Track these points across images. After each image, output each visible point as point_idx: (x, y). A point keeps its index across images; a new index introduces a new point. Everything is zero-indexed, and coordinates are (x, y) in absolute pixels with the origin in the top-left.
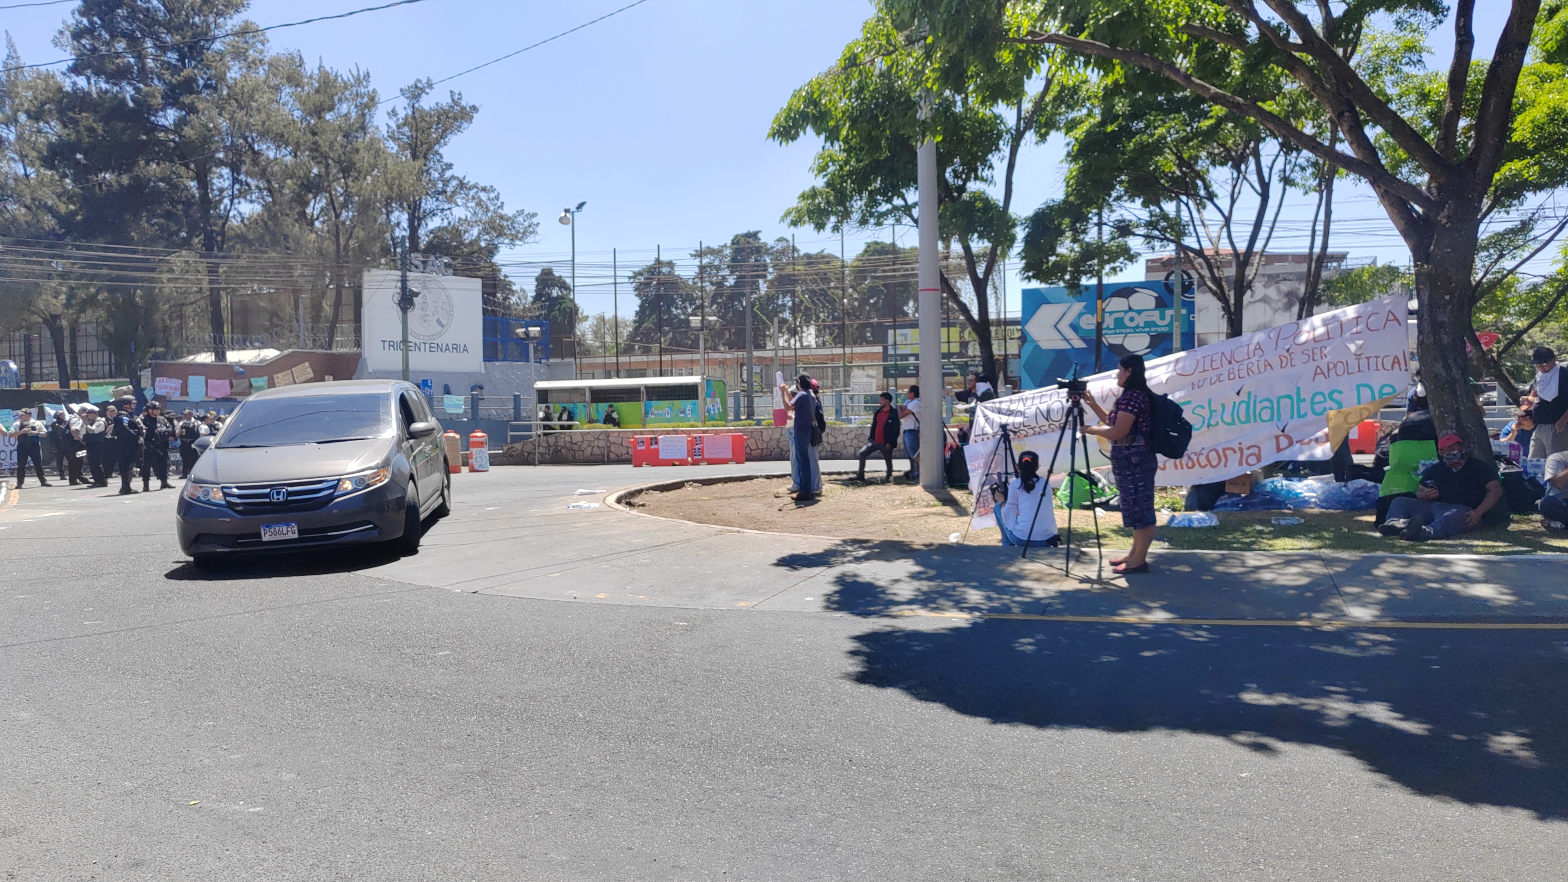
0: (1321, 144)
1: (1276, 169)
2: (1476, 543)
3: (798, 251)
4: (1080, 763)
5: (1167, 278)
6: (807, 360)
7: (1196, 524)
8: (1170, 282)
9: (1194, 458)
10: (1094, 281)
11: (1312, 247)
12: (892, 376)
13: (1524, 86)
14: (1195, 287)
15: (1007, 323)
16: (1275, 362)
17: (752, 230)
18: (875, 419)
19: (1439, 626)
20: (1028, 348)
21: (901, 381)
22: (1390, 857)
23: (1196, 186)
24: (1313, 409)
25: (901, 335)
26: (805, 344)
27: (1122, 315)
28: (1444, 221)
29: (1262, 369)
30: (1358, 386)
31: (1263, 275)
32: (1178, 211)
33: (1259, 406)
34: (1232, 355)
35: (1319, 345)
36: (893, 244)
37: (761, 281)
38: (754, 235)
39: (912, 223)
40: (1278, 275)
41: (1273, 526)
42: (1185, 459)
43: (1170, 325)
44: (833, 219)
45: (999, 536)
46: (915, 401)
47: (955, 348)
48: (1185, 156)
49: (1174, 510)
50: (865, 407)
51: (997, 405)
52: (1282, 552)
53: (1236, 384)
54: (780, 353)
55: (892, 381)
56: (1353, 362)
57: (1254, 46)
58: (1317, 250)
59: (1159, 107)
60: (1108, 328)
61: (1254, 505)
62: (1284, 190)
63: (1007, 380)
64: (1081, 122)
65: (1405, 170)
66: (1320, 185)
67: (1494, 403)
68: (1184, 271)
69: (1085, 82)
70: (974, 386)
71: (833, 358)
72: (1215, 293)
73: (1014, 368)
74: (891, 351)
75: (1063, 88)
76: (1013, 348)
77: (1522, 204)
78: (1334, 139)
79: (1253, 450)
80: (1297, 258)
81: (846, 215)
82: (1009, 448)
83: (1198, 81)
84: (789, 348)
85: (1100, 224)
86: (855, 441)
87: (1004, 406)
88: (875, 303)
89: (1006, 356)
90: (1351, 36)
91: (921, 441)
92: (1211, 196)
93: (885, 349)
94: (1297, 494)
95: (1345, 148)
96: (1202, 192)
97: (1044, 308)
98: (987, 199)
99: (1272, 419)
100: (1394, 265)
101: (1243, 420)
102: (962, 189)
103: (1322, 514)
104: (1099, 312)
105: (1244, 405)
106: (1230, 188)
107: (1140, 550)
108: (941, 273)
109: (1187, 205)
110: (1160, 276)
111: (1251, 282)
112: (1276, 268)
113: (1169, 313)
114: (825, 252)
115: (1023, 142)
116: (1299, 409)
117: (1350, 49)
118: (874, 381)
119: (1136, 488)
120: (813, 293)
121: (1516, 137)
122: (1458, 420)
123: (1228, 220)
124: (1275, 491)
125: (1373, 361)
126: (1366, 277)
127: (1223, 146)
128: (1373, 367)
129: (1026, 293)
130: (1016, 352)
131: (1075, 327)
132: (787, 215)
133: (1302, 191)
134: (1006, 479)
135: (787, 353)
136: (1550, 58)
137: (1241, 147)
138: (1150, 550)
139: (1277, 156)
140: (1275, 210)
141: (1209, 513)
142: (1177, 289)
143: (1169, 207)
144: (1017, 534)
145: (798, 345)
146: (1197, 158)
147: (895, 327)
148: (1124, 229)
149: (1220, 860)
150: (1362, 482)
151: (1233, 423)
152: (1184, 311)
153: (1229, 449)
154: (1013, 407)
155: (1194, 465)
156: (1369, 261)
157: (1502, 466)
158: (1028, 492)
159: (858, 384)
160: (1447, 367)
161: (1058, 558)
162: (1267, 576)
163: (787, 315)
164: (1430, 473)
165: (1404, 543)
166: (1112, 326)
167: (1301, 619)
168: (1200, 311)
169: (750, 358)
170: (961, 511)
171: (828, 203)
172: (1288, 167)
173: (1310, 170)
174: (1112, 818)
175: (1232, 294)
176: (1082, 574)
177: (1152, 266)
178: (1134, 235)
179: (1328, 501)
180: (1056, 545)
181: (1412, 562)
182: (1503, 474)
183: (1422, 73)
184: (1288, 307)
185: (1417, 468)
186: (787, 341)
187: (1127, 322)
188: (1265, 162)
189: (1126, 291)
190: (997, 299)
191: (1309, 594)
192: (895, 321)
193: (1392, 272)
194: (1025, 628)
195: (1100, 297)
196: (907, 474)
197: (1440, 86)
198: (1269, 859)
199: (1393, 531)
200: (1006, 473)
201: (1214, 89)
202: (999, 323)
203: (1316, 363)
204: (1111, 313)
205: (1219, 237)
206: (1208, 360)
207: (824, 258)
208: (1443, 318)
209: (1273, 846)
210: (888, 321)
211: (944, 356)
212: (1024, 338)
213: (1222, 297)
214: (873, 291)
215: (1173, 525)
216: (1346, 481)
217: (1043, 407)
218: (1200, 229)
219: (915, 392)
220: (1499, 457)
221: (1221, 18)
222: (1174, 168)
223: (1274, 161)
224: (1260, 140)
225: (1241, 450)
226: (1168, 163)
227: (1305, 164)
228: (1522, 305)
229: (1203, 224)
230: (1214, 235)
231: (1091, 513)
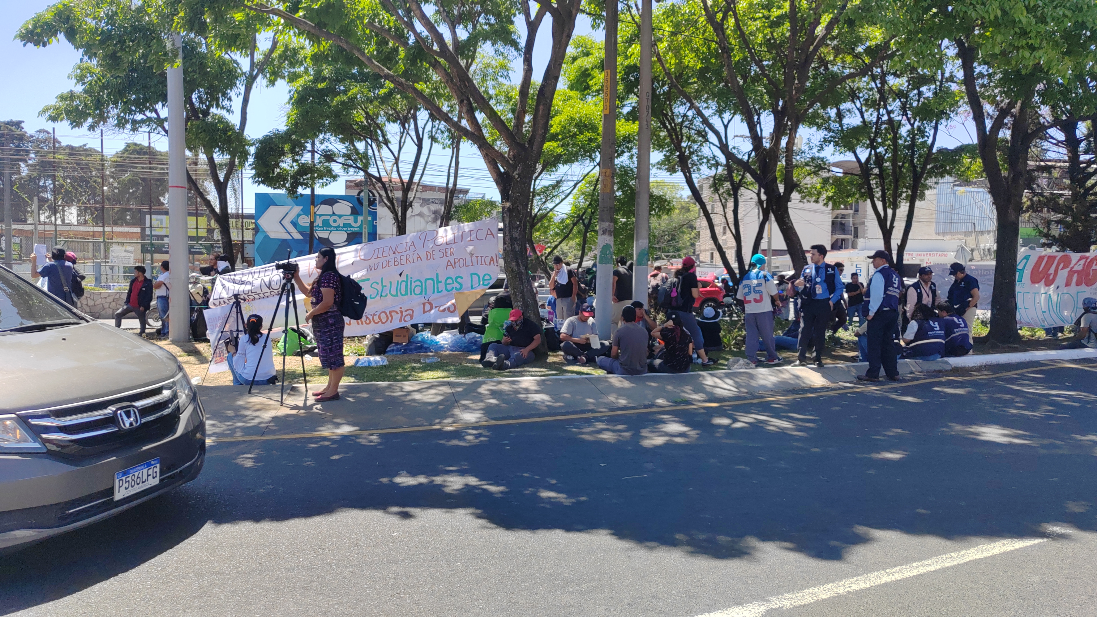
0: (452, 119)
1: (426, 130)
2: (531, 369)
3: (59, 143)
4: (284, 544)
5: (359, 194)
6: (67, 235)
7: (373, 365)
8: (361, 197)
9: (371, 318)
10: (308, 191)
11: (448, 184)
12: (148, 252)
13: (557, 101)
14: (377, 202)
15: (243, 217)
16: (423, 256)
17: (15, 119)
18: (131, 285)
19: (511, 422)
20: (259, 238)
21: (157, 256)
22: (477, 573)
23: (377, 134)
24: (446, 287)
25: (157, 220)
26: (66, 222)
27: (328, 217)
28: (517, 176)
29: (415, 260)
30: (472, 274)
31: (420, 199)
32: (366, 149)
33: (413, 285)
34: (396, 248)
35: (449, 246)
36: (149, 147)
37: (22, 165)
38: (18, 124)
39: (163, 133)
40: (429, 199)
41: (421, 363)
42: (364, 318)
43: (360, 227)
44: (90, 120)
45: (231, 378)
46: (166, 274)
47: (203, 233)
48: (371, 113)
49: (359, 355)
50: (124, 276)
51: (232, 277)
52: (427, 381)
53: (399, 269)
54: (40, 228)
55: (148, 256)
56: (469, 259)
57: (412, 47)
58: (451, 185)
59: (353, 77)
60: (318, 226)
61: (411, 350)
62: (432, 144)
63: (244, 260)
64: (300, 76)
65: (498, 143)
66: (452, 144)
67: (543, 287)
68: (370, 191)
69: (303, 48)
70: (216, 264)
71: (94, 234)
72: (389, 208)
73: (250, 251)
74: (148, 232)
75: (287, 48)
76: (248, 236)
77: (556, 170)
78: (460, 118)
79: (408, 312)
80: (440, 189)
81: (103, 118)
82: (239, 312)
83: (376, 63)
84: (51, 223)
85: (313, 152)
86: (114, 304)
87: (238, 278)
88: (133, 192)
89: (243, 241)
90: (470, 54)
91: (170, 305)
92: (386, 142)
93: (143, 230)
94: (436, 343)
95: (464, 123)
96: (381, 139)
97: (272, 208)
98: (227, 122)
99: (421, 293)
100: (493, 200)
101: (403, 293)
102: (206, 113)
103: (450, 355)
104: (312, 214)
105: (404, 284)
106: (398, 138)
107: (334, 383)
108: (188, 175)
109: (371, 146)
110: (354, 193)
111: (411, 202)
112: (428, 195)
113: (360, 218)
114: (88, 146)
115: (254, 85)
116: (438, 288)
117: (470, 61)
118: (132, 255)
119: (332, 341)
120: (73, 179)
121: (553, 131)
122: (523, 297)
123: (397, 160)
124: (423, 341)
125: (479, 259)
126: (477, 206)
127: (395, 109)
128: (479, 263)
129: (258, 196)
130: (251, 239)
131: (294, 224)
132: (44, 111)
133: (442, 147)
134: (238, 335)
135: (47, 227)
136: (572, 88)
137: (406, 112)
138: (340, 384)
139: (428, 121)
140: (426, 156)
141: (382, 356)
142: (366, 203)
143: (360, 146)
144: (244, 376)
145: (59, 222)
146: (378, 115)
147: (151, 214)
148: (329, 157)
149: (376, 596)
150: (473, 334)
151: (397, 295)
152: (370, 218)
153: (394, 311)
154: (244, 278)
155: (370, 322)
156: (481, 196)
157: (545, 323)
158: (254, 344)
159: (117, 257)
160: (518, 264)
161: (276, 393)
162: (417, 396)
163: (49, 196)
164: (510, 329)
165: (495, 371)
166: (321, 225)
167: (434, 425)
168: (380, 218)
169: (9, 230)
170: (202, 359)
171: (86, 105)
172: (434, 130)
173: (446, 134)
174: (304, 581)
175: (400, 209)
176: (292, 404)
177: (350, 185)
178: (335, 161)
179: (456, 346)
180: (274, 383)
181: (500, 382)
182: (545, 329)
183: (508, 83)
184: (435, 220)
185: (502, 326)
186: (49, 217)
187: (332, 223)
188: (421, 124)
189: (331, 201)
190: (236, 198)
191: (441, 407)
192: (150, 209)
193: (492, 204)
194: (247, 446)
195: (313, 203)
196: (159, 332)
197: (515, 94)
198: (408, 589)
199: (489, 365)
200: (238, 330)
201: (386, 71)
202: (237, 216)
203: (448, 258)
204: (320, 215)
205: (392, 170)
206: (381, 250)
207: (85, 151)
208: (516, 235)
209: (410, 580)
210: (145, 208)
211: (191, 238)
212: (257, 230)
213: (394, 212)
214: (132, 183)
215: (358, 365)
216: (465, 333)
217: (267, 280)
218: (379, 163)
219: (166, 266)
220: (543, 319)
221: (392, 24)
222: (363, 120)
223: (425, 125)
224: (417, 109)
225: (401, 312)
226: (359, 116)
227: (443, 129)
228: (556, 230)
229: (382, 160)
230: (389, 168)
231: (300, 358)
